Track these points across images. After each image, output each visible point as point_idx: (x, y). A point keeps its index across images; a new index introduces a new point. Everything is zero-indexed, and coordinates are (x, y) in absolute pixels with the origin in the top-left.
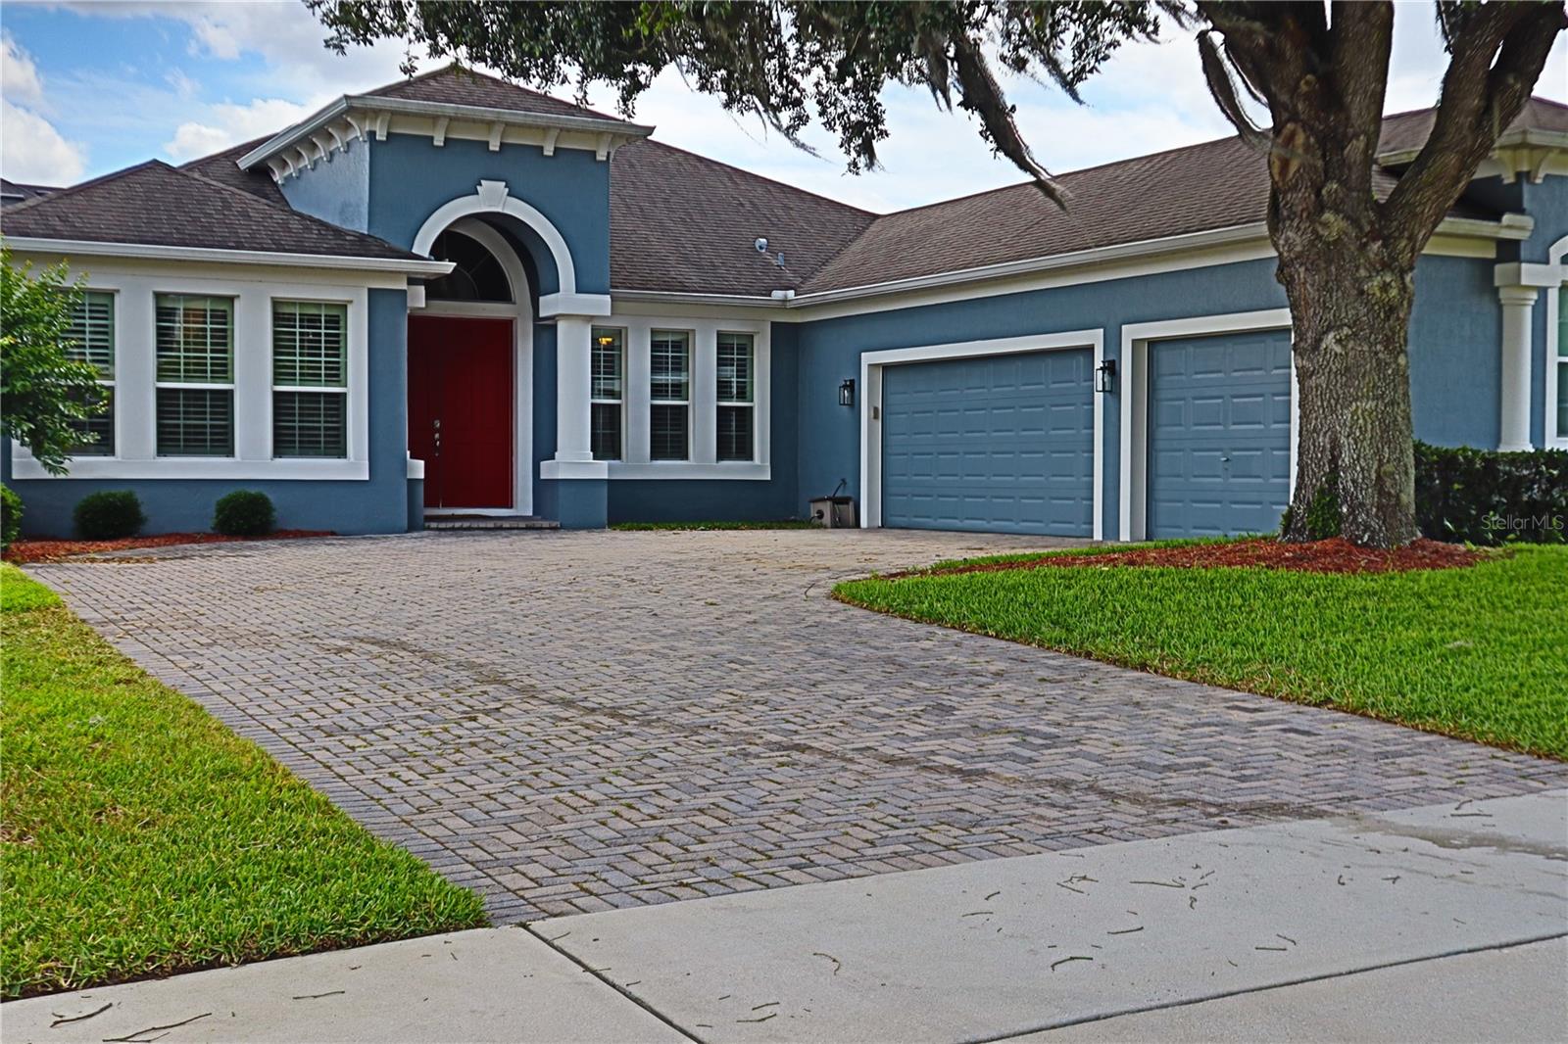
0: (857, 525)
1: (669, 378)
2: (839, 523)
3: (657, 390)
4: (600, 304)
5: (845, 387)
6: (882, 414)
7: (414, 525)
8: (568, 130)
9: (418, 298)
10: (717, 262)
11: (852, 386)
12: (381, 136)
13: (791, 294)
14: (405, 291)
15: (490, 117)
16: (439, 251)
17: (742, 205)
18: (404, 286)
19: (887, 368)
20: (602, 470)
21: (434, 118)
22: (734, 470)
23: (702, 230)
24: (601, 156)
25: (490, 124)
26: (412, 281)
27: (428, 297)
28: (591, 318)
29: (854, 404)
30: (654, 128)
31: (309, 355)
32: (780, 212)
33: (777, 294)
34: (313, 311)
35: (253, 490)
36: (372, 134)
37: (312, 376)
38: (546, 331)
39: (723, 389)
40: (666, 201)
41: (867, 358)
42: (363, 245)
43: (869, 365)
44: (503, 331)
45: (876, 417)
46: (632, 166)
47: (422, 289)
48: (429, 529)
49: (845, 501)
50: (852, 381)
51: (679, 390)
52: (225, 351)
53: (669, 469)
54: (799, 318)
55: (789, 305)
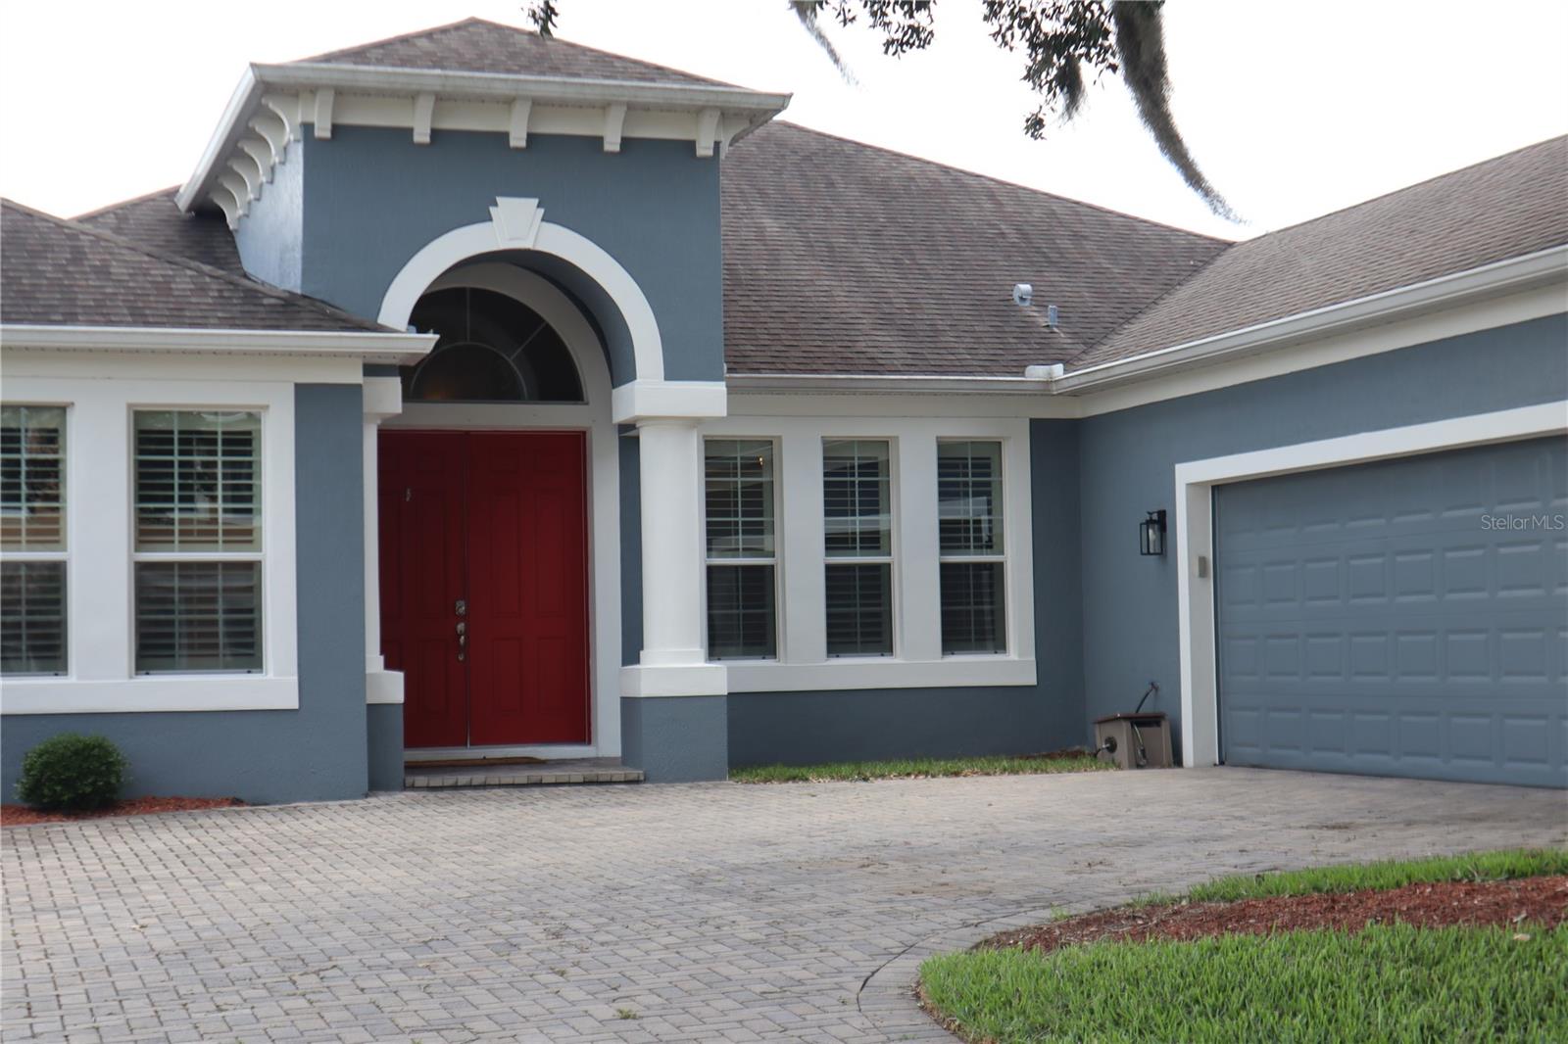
0: (1177, 760)
1: (857, 523)
2: (1143, 760)
3: (835, 542)
4: (708, 398)
5: (1150, 523)
6: (1217, 568)
7: (377, 783)
8: (646, 108)
9: (387, 398)
10: (941, 324)
11: (1161, 522)
12: (323, 131)
13: (1058, 370)
14: (359, 387)
15: (501, 89)
16: (421, 318)
17: (1002, 235)
18: (355, 377)
19: (1220, 490)
20: (716, 678)
21: (411, 96)
22: (973, 669)
23: (928, 277)
24: (704, 149)
25: (508, 102)
26: (372, 369)
27: (408, 396)
28: (694, 422)
29: (1164, 551)
30: (790, 96)
32: (1066, 244)
33: (1036, 373)
35: (89, 734)
36: (308, 128)
38: (629, 440)
39: (951, 534)
40: (876, 233)
41: (1191, 473)
42: (290, 311)
43: (1190, 485)
44: (572, 449)
45: (1203, 573)
46: (831, 184)
47: (395, 384)
48: (413, 788)
49: (1153, 721)
50: (1162, 514)
51: (874, 541)
53: (860, 671)
54: (1078, 410)
55: (1055, 389)
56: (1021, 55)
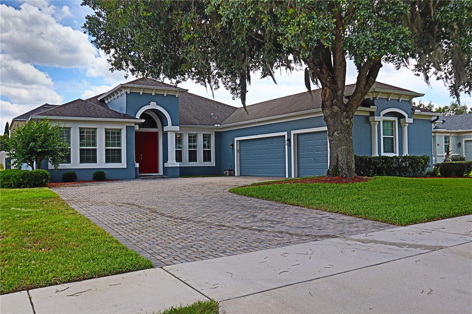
0: (234, 175)
1: (192, 144)
2: (230, 175)
3: (190, 147)
4: (177, 128)
5: (231, 145)
7: (137, 178)
8: (170, 91)
9: (137, 128)
10: (202, 119)
11: (233, 145)
12: (129, 93)
13: (219, 125)
14: (134, 126)
15: (152, 88)
16: (141, 117)
17: (208, 106)
18: (134, 125)
19: (240, 141)
20: (178, 165)
21: (140, 89)
22: (207, 164)
23: (199, 112)
24: (177, 96)
25: (153, 90)
26: (136, 124)
28: (174, 131)
29: (233, 149)
30: (188, 90)
31: (113, 141)
32: (216, 108)
33: (216, 125)
34: (114, 131)
35: (101, 171)
36: (127, 92)
37: (113, 145)
38: (165, 134)
39: (204, 146)
41: (236, 139)
42: (125, 116)
44: (156, 134)
45: (238, 152)
46: (184, 98)
47: (138, 126)
48: (140, 178)
49: (232, 170)
51: (195, 147)
52: (95, 140)
53: (193, 164)
54: (221, 131)
55: (218, 128)
56: (230, 91)
